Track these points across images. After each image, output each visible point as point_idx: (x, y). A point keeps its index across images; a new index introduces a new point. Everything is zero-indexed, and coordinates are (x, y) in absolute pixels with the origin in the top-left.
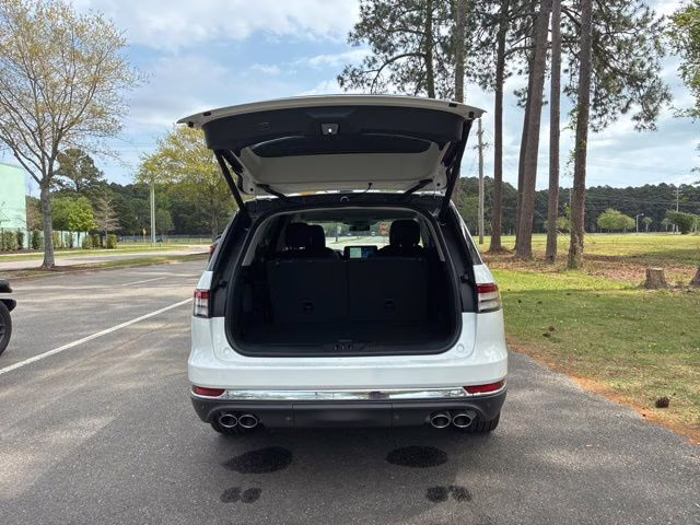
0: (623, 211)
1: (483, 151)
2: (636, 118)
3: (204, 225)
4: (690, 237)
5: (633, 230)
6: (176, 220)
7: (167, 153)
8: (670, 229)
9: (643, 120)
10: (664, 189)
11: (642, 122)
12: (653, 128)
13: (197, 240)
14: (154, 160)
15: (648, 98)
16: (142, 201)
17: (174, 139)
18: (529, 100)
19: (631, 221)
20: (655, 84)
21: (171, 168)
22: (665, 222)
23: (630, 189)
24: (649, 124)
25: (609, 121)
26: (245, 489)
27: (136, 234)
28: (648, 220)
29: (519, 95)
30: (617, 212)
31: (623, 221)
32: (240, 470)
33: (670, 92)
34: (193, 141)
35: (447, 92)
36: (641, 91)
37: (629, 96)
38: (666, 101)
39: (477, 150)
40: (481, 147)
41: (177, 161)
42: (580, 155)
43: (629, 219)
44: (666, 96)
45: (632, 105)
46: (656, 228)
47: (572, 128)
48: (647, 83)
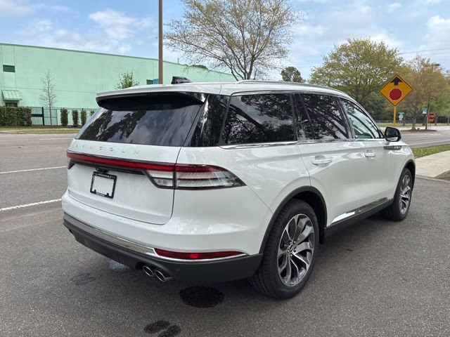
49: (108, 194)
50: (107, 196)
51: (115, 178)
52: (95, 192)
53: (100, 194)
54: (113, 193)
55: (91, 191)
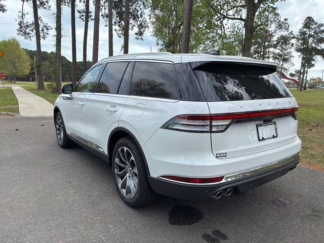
2: (136, 34)
9: (138, 35)
12: (142, 39)
15: (141, 26)
20: (144, 20)
24: (140, 37)
33: (148, 25)
36: (138, 22)
37: (133, 24)
42: (126, 47)
44: (147, 27)
45: (134, 28)
48: (141, 19)
49: (273, 136)
50: (274, 137)
51: (275, 123)
52: (263, 139)
53: (269, 138)
54: (277, 133)
55: (259, 140)
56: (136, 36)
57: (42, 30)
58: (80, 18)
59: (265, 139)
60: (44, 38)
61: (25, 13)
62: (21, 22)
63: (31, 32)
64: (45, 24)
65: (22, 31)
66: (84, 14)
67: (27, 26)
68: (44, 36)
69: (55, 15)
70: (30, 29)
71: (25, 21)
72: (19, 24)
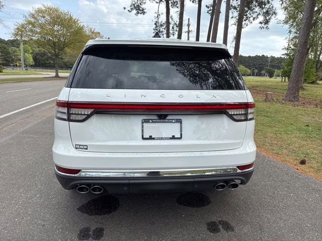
0: (246, 66)
1: (190, 34)
2: (261, 23)
3: (50, 63)
4: (272, 79)
5: (249, 75)
6: (35, 59)
7: (30, 23)
8: (264, 76)
9: (263, 24)
10: (263, 58)
11: (263, 25)
12: (267, 28)
13: (47, 70)
14: (23, 26)
15: (267, 13)
16: (16, 48)
17: (33, 16)
18: (213, 10)
19: (249, 71)
20: (270, 7)
21: (31, 31)
22: (263, 72)
23: (250, 57)
24: (266, 26)
25: (249, 23)
26: (93, 228)
27: (14, 66)
28: (256, 71)
29: (208, 7)
30: (244, 67)
31: (246, 71)
32: (88, 213)
33: (276, 11)
34: (44, 17)
35: (175, 3)
36: (264, 10)
37: (258, 12)
38: (274, 15)
39: (187, 33)
40: (189, 32)
41: (35, 27)
42: (238, 38)
43: (248, 70)
44: (275, 13)
45: (259, 16)
46: (259, 74)
47: (235, 24)
48: (267, 6)
49: (173, 136)
50: (173, 138)
51: (180, 121)
52: (151, 138)
53: (166, 139)
54: (181, 135)
55: (143, 138)
56: (260, 25)
57: (173, 28)
58: (208, 12)
59: (154, 139)
60: (174, 35)
61: (160, 13)
62: (157, 22)
63: (164, 30)
64: (175, 22)
65: (157, 30)
66: (212, 8)
67: (161, 25)
68: (173, 33)
69: (179, 13)
70: (163, 27)
71: (160, 21)
72: (155, 24)
